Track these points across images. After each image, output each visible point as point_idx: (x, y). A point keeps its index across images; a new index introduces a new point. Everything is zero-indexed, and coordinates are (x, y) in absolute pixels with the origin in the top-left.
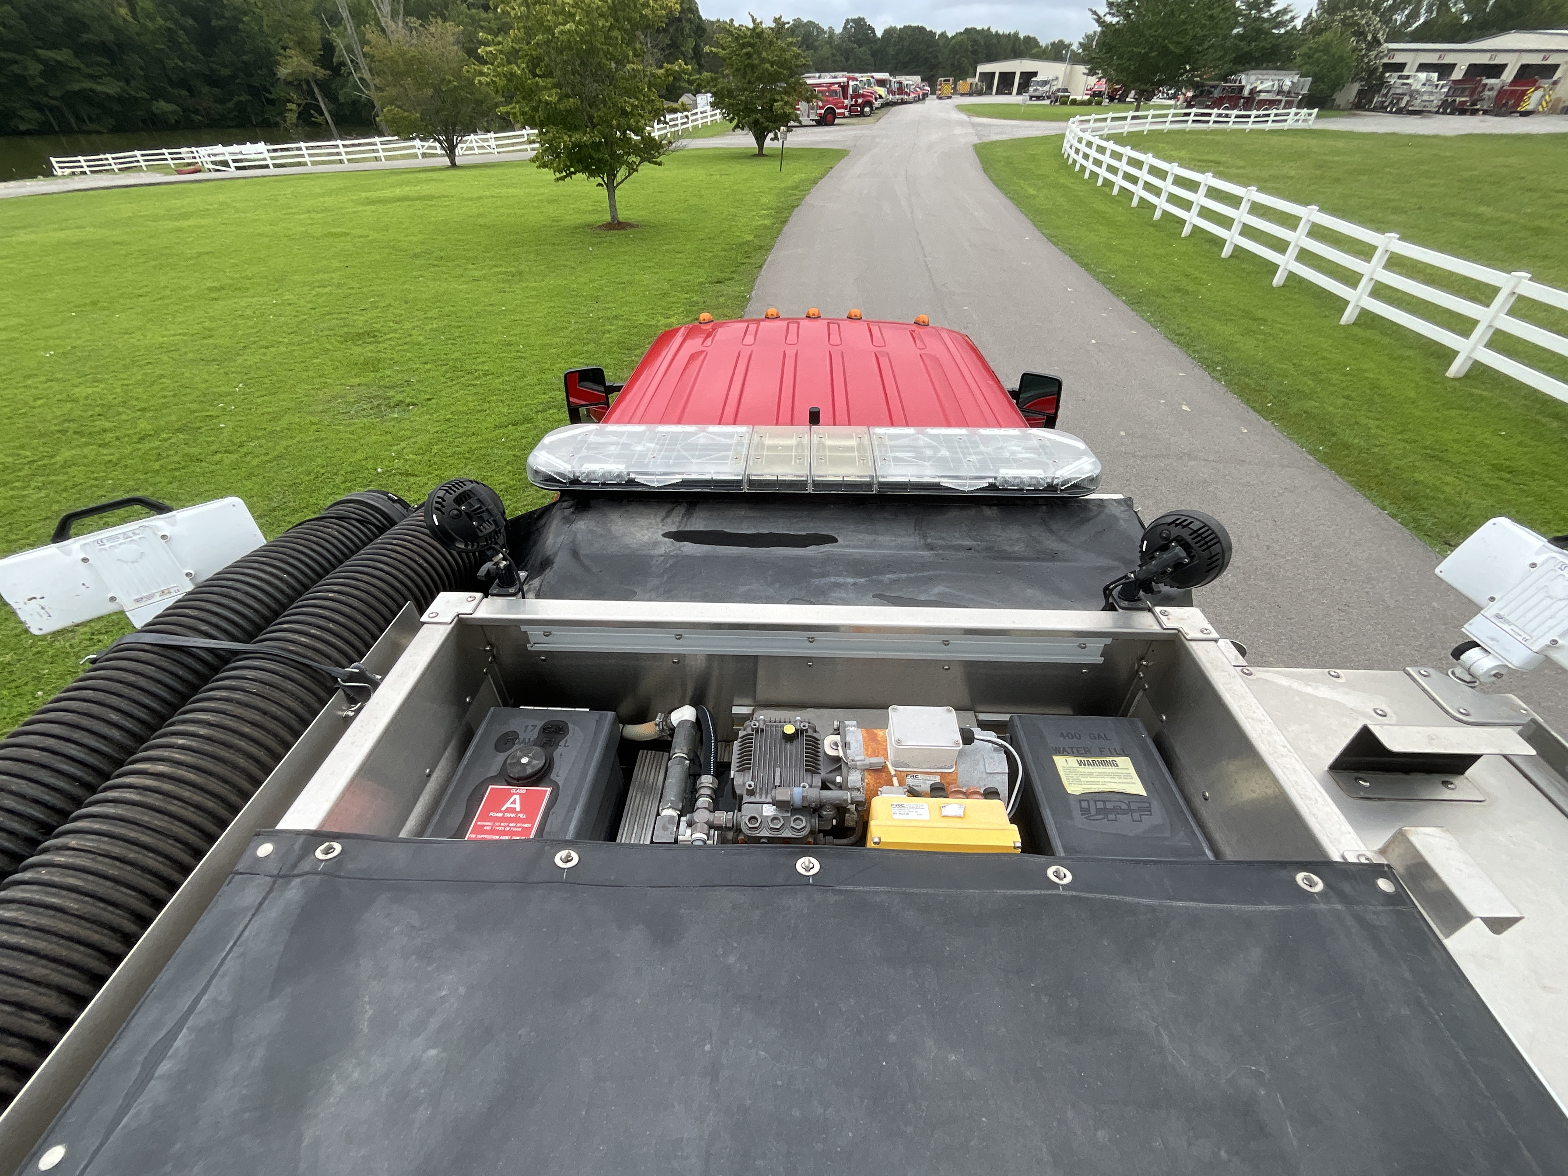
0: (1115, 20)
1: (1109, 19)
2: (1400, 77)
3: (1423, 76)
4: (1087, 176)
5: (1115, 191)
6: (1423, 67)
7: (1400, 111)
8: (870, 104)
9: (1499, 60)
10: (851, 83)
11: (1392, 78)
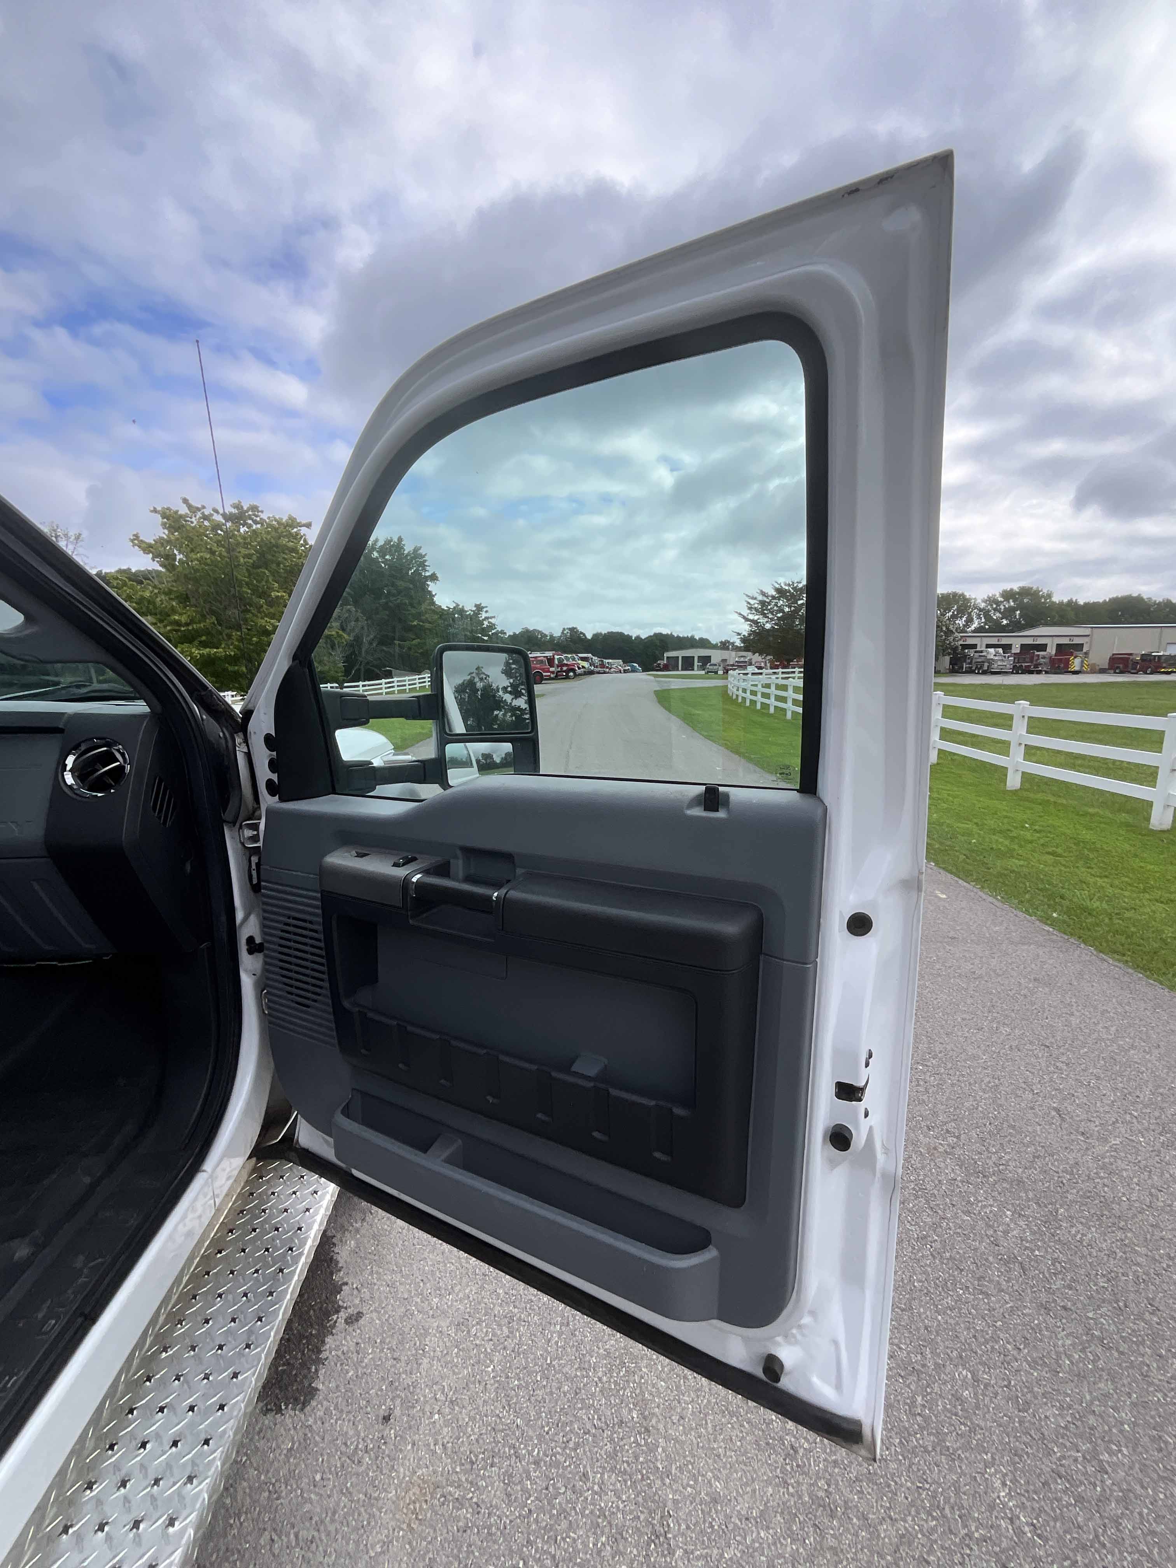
0: (756, 618)
1: (751, 617)
2: (976, 652)
3: (992, 650)
4: (748, 704)
5: (772, 710)
6: (988, 646)
7: (985, 673)
8: (573, 670)
9: (1040, 641)
10: (556, 657)
11: (971, 652)
